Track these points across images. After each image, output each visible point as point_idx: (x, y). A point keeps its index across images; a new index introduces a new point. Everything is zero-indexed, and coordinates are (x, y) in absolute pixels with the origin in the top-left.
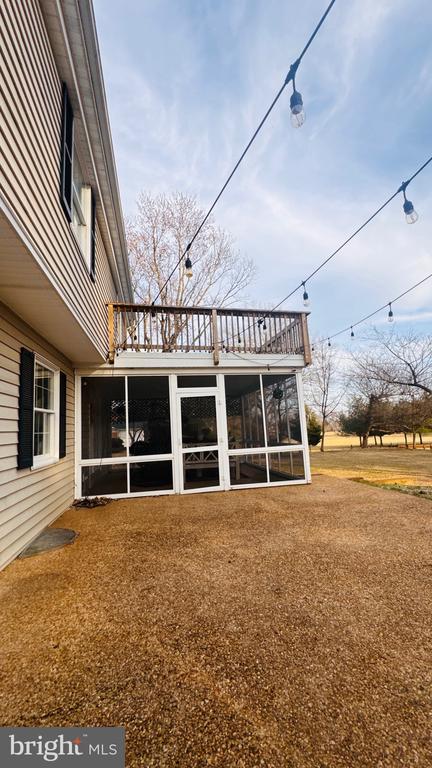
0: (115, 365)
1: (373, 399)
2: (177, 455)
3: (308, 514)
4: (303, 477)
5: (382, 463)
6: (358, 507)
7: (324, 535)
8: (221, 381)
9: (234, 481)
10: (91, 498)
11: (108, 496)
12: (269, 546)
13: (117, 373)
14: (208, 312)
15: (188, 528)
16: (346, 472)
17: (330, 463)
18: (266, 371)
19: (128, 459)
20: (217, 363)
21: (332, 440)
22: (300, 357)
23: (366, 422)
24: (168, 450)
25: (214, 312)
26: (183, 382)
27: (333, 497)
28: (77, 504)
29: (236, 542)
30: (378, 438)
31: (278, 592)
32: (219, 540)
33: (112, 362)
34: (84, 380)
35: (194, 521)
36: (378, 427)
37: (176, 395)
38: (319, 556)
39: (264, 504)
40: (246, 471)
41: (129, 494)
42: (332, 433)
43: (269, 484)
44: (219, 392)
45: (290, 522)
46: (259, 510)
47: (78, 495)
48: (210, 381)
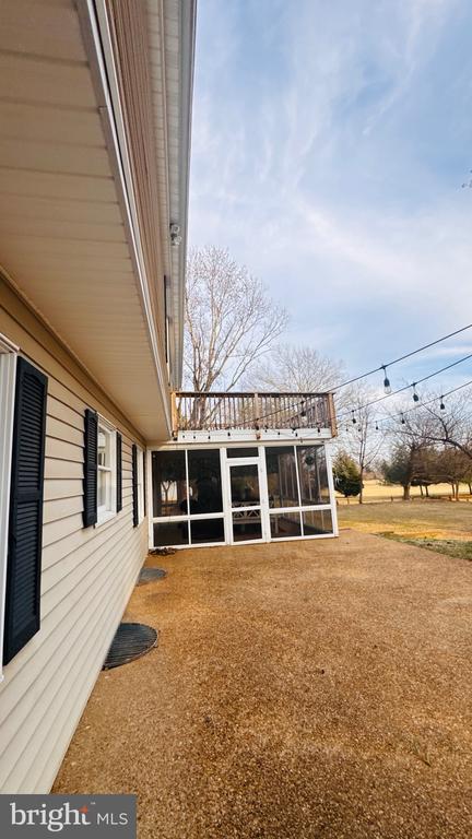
0: (179, 441)
1: (414, 447)
2: (228, 513)
3: (331, 559)
4: (332, 532)
5: (420, 516)
6: (370, 555)
7: (339, 572)
8: (262, 452)
9: (274, 535)
10: (162, 548)
11: (174, 547)
12: (301, 578)
13: (180, 448)
14: (252, 395)
15: (244, 569)
16: (381, 526)
17: (368, 516)
18: (299, 443)
19: (189, 517)
20: (259, 438)
21: (373, 489)
22: (327, 430)
23: (408, 471)
24: (220, 509)
25: (256, 395)
26: (232, 453)
27: (354, 548)
28: (151, 553)
29: (279, 577)
30: (423, 488)
31: (306, 600)
32: (267, 576)
33: (176, 439)
34: (153, 453)
35: (247, 565)
36: (420, 477)
37: (226, 464)
38: (333, 584)
39: (299, 553)
40: (284, 526)
41: (190, 546)
42: (373, 482)
43: (303, 537)
44: (260, 461)
45: (317, 565)
46: (294, 558)
47: (151, 546)
48: (253, 452)
